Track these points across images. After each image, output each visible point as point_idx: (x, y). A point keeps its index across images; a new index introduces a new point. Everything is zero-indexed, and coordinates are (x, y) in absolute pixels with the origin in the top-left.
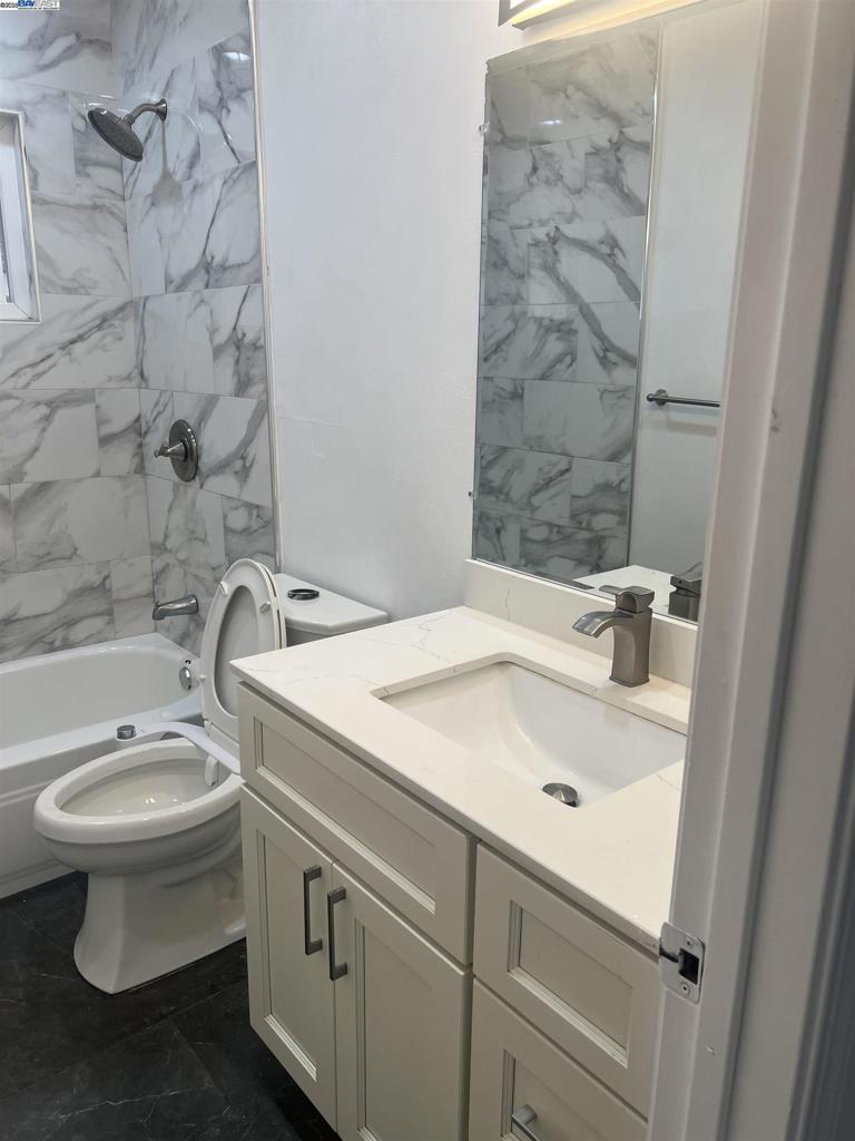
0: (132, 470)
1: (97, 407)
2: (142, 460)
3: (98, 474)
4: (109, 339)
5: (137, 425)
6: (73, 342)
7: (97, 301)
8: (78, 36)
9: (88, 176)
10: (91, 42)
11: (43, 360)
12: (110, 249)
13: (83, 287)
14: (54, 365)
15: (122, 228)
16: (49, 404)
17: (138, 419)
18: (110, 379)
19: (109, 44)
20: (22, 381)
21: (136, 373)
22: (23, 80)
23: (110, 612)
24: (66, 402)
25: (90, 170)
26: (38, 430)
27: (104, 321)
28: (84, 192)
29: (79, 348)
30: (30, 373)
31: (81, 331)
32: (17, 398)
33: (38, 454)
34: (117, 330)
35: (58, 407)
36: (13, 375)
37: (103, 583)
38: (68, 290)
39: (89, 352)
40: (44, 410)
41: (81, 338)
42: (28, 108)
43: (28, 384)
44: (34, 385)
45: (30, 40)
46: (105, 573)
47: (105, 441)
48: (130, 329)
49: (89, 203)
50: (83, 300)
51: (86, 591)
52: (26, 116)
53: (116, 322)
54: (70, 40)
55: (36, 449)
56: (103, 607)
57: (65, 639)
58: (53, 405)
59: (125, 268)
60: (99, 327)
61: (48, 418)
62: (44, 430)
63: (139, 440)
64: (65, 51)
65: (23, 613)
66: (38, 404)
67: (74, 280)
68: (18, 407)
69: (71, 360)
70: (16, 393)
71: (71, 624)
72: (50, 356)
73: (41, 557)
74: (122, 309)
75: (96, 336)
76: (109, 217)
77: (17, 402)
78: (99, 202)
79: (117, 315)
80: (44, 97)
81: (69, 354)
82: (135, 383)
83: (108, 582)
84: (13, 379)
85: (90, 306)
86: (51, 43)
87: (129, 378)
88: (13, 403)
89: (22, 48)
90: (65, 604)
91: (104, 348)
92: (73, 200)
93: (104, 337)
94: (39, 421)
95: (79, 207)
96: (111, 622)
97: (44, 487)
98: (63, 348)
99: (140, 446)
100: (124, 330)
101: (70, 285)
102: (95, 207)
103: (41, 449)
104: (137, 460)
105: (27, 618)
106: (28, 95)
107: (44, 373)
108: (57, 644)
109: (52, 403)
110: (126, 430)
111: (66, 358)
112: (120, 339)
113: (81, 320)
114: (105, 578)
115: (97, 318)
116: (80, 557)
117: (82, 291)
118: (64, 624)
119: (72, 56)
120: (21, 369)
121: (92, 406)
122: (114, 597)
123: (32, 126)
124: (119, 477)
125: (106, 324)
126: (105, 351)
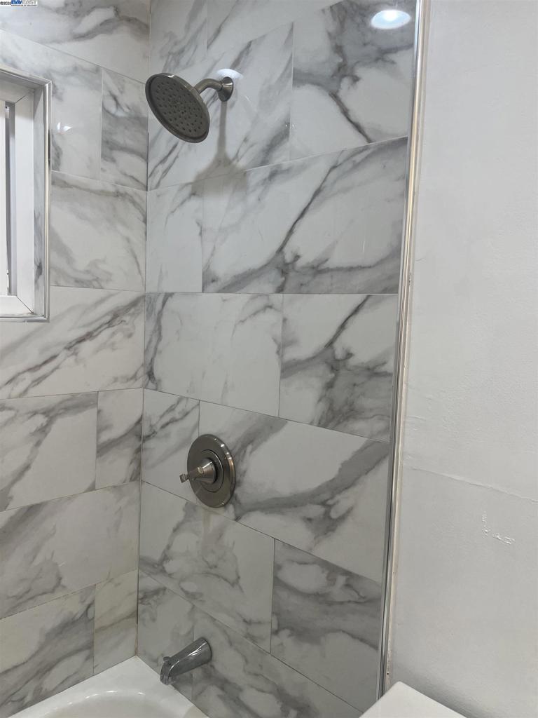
0: (129, 477)
1: (99, 412)
2: (139, 466)
3: (92, 488)
4: (119, 336)
5: (138, 427)
6: (81, 340)
7: (111, 296)
8: (117, 11)
9: (113, 160)
10: (129, 20)
11: (46, 362)
12: (128, 240)
13: (97, 279)
14: (57, 368)
15: (142, 218)
16: (46, 413)
17: (139, 422)
18: (116, 379)
19: (147, 26)
20: (20, 387)
21: (142, 372)
22: (55, 46)
23: (90, 646)
24: (67, 409)
25: (116, 154)
26: (31, 445)
27: (115, 317)
28: (107, 178)
29: (87, 347)
30: (29, 378)
31: (90, 329)
32: (10, 409)
33: (29, 473)
34: (125, 327)
35: (57, 415)
36: (9, 382)
37: (86, 612)
38: (79, 283)
39: (97, 351)
40: (41, 420)
41: (89, 336)
42: (55, 76)
43: (26, 391)
44: (33, 392)
45: (66, 5)
46: (87, 603)
47: (103, 449)
48: (140, 325)
49: (112, 189)
50: (98, 294)
51: (68, 626)
52: (54, 85)
53: (127, 318)
54: (108, 13)
55: (27, 467)
56: (83, 641)
58: (51, 414)
59: (141, 262)
60: (110, 324)
61: (43, 430)
62: (38, 444)
63: (138, 444)
64: (101, 24)
66: (35, 413)
67: (88, 272)
68: (11, 420)
69: (76, 361)
70: (10, 403)
71: (45, 670)
72: (54, 357)
73: (20, 598)
74: (134, 304)
75: (106, 333)
76: (131, 205)
77: (11, 414)
78: (122, 189)
79: (129, 309)
80: (76, 69)
81: (76, 354)
82: (140, 382)
83: (91, 610)
84: (9, 386)
85: (102, 301)
86: (89, 12)
87: (134, 377)
88: (6, 415)
89: (57, 11)
90: (41, 648)
91: (113, 347)
92: (97, 185)
93: (114, 334)
94: (33, 434)
95: (103, 193)
96: (90, 657)
97: (31, 511)
98: (69, 348)
99: (139, 450)
100: (134, 327)
101: (87, 277)
102: (118, 194)
103: (33, 466)
104: (134, 466)
106: (59, 64)
107: (45, 377)
109: (53, 409)
110: (126, 434)
111: (71, 360)
112: (130, 336)
113: (93, 315)
114: (89, 606)
115: (107, 314)
116: (64, 587)
117: (95, 283)
118: (38, 672)
119: (109, 31)
120: (19, 374)
121: (95, 411)
122: (97, 626)
123: (60, 99)
124: (115, 487)
125: (118, 319)
126: (114, 349)
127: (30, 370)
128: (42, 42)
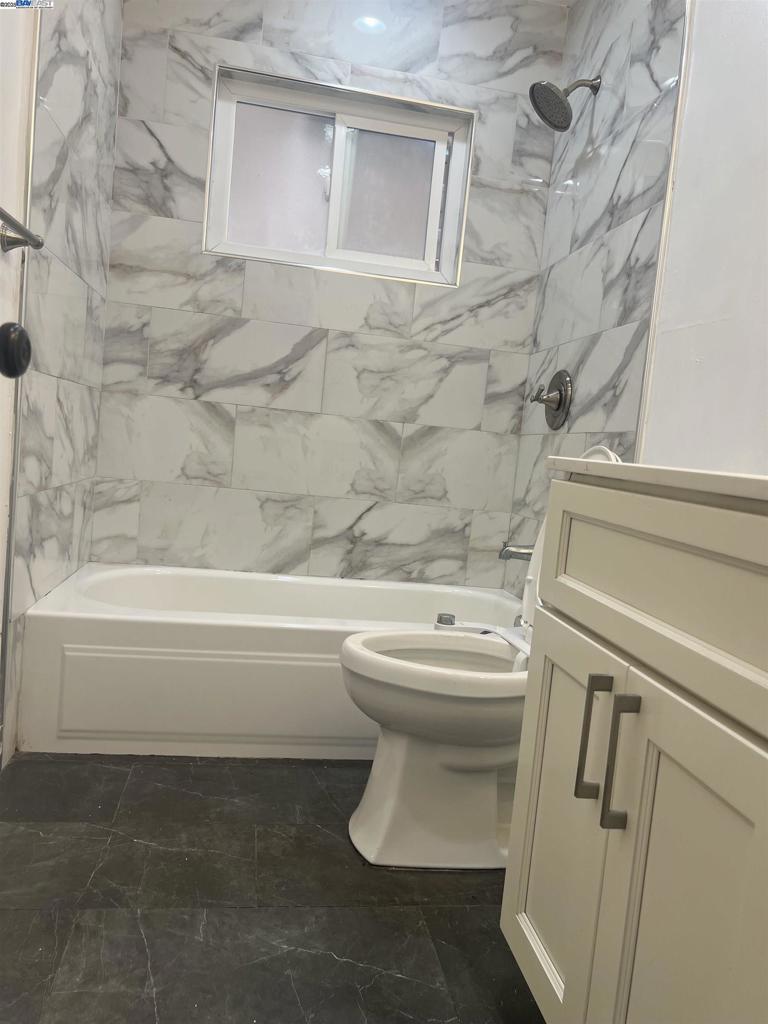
0: (510, 429)
1: (490, 367)
2: (520, 422)
3: (478, 428)
4: (512, 307)
5: (522, 389)
6: (481, 306)
7: (509, 272)
8: (535, 48)
9: (521, 165)
10: (545, 53)
11: (453, 319)
12: (528, 228)
13: (498, 259)
14: (461, 325)
15: (542, 210)
16: (449, 358)
17: (524, 383)
18: (506, 343)
19: (561, 55)
20: (432, 335)
21: (530, 340)
22: (484, 85)
23: (464, 559)
24: (464, 358)
25: (524, 160)
26: (436, 379)
27: (511, 291)
28: (515, 178)
29: (485, 312)
30: (439, 328)
31: (490, 298)
32: (425, 349)
33: (432, 401)
34: (520, 300)
35: (457, 361)
36: (425, 329)
37: (463, 529)
38: (485, 261)
39: (493, 317)
40: (444, 363)
41: (488, 303)
42: (482, 107)
43: (436, 338)
44: (441, 340)
45: (495, 53)
46: (466, 521)
47: (491, 399)
48: (532, 300)
49: (517, 187)
50: (498, 270)
51: (448, 533)
52: (480, 114)
53: (521, 293)
54: (529, 51)
55: (431, 396)
56: (459, 551)
57: (421, 572)
58: (453, 360)
59: (538, 245)
60: (505, 296)
61: (446, 371)
62: (441, 380)
63: (521, 403)
64: (523, 61)
65: (392, 539)
66: (441, 356)
67: (492, 252)
68: (424, 357)
69: (477, 323)
70: (425, 345)
71: (429, 559)
72: (459, 316)
73: (416, 493)
74: (529, 281)
75: (502, 303)
76: (533, 201)
77: (425, 353)
78: (526, 187)
79: (523, 286)
80: (498, 99)
81: (476, 316)
82: (527, 350)
83: (467, 529)
84: (425, 332)
85: (501, 276)
86: (511, 55)
87: (523, 344)
88: (422, 353)
89: (487, 59)
90: (428, 540)
91: (506, 315)
92: (505, 185)
93: (508, 304)
94: (438, 372)
95: (511, 191)
96: (463, 568)
97: (431, 430)
98: (471, 311)
99: (521, 408)
100: (526, 301)
101: (489, 256)
102: (523, 192)
103: (436, 397)
104: (515, 421)
105: (394, 544)
106: (485, 97)
107: (452, 330)
108: (414, 575)
109: (453, 357)
110: (510, 392)
111: (472, 320)
112: (522, 308)
113: (491, 288)
114: (466, 525)
115: (505, 287)
116: (448, 500)
117: (497, 262)
118: (423, 558)
119: (527, 65)
120: (433, 325)
121: (486, 365)
122: (471, 545)
123: (484, 123)
124: (497, 434)
125: (512, 293)
126: (507, 317)
127: (440, 323)
128: (475, 84)
